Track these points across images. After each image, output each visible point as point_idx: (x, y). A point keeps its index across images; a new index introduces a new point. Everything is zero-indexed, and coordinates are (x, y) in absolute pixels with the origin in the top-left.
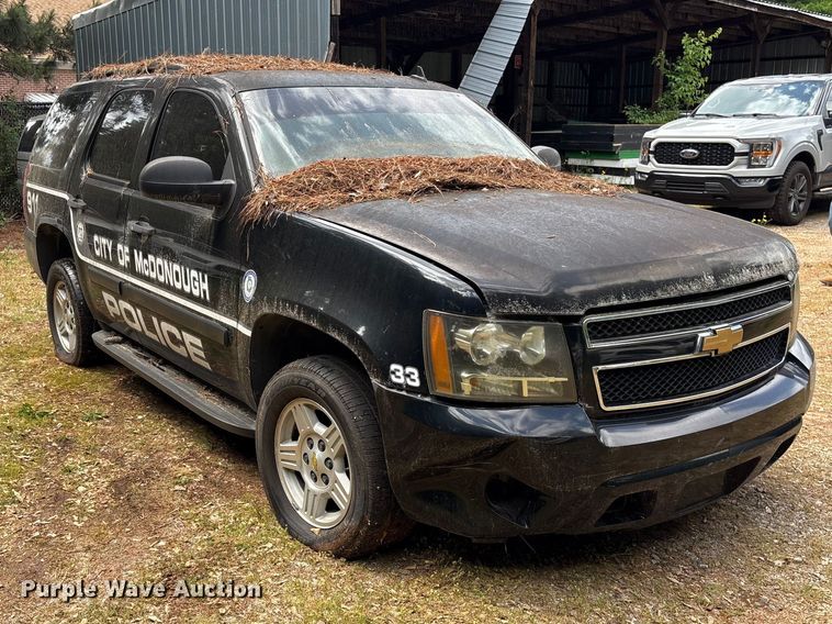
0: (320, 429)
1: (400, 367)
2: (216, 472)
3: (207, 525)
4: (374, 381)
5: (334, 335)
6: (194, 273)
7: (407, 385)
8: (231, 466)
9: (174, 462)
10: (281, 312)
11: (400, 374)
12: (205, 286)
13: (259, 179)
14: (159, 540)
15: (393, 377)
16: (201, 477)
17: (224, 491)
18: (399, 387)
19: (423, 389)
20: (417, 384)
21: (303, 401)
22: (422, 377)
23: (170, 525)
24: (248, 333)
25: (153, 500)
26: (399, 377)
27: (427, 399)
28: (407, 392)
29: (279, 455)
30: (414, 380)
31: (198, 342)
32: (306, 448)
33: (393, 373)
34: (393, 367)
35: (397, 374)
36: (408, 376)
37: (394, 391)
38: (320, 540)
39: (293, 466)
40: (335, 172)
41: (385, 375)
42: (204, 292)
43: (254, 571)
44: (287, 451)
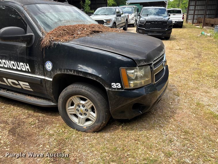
0: (83, 102)
1: (115, 84)
2: (41, 118)
3: (51, 135)
4: (106, 88)
5: (91, 78)
6: (21, 64)
7: (117, 88)
8: (44, 115)
9: (25, 118)
10: (66, 73)
11: (115, 85)
12: (28, 67)
13: (43, 33)
14: (39, 145)
15: (113, 87)
16: (37, 121)
17: (47, 123)
18: (115, 89)
19: (122, 88)
20: (120, 87)
21: (76, 96)
22: (121, 85)
23: (39, 139)
24: (51, 80)
25: (27, 133)
26: (115, 86)
27: (123, 90)
28: (117, 89)
29: (68, 111)
30: (119, 86)
31: (27, 84)
32: (77, 108)
33: (113, 85)
34: (112, 84)
35: (114, 85)
36: (117, 85)
37: (114, 90)
38: (87, 130)
39: (74, 113)
40: (66, 29)
41: (110, 86)
42: (28, 69)
43: (76, 145)
44: (70, 109)
